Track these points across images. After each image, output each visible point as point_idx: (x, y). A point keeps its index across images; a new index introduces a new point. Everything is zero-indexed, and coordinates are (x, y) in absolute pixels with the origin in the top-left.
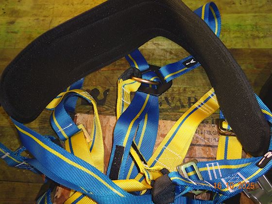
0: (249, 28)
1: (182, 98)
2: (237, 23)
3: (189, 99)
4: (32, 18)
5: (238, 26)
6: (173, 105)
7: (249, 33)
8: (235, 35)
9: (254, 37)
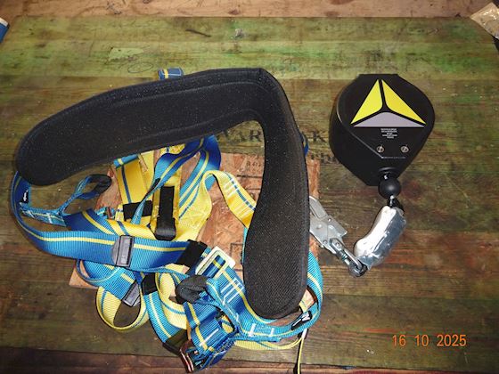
0: (332, 57)
1: (243, 131)
2: (318, 51)
3: (252, 132)
4: (68, 41)
5: (319, 54)
6: (232, 138)
7: (331, 62)
8: (314, 65)
9: (336, 67)
